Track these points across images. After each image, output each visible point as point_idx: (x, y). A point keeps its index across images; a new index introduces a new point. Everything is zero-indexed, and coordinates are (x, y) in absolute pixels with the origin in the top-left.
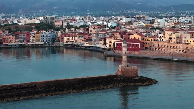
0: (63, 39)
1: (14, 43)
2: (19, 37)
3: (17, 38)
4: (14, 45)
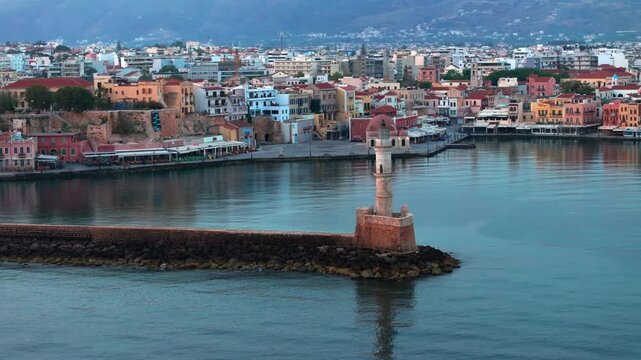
1: (635, 125)
4: (630, 133)
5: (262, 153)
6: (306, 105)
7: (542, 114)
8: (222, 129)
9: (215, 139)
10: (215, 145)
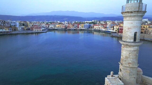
0: (94, 27)
2: (75, 25)
3: (73, 26)
4: (72, 29)
5: (13, 32)
6: (22, 25)
7: (59, 27)
8: (5, 28)
9: (3, 30)
10: (2, 31)
